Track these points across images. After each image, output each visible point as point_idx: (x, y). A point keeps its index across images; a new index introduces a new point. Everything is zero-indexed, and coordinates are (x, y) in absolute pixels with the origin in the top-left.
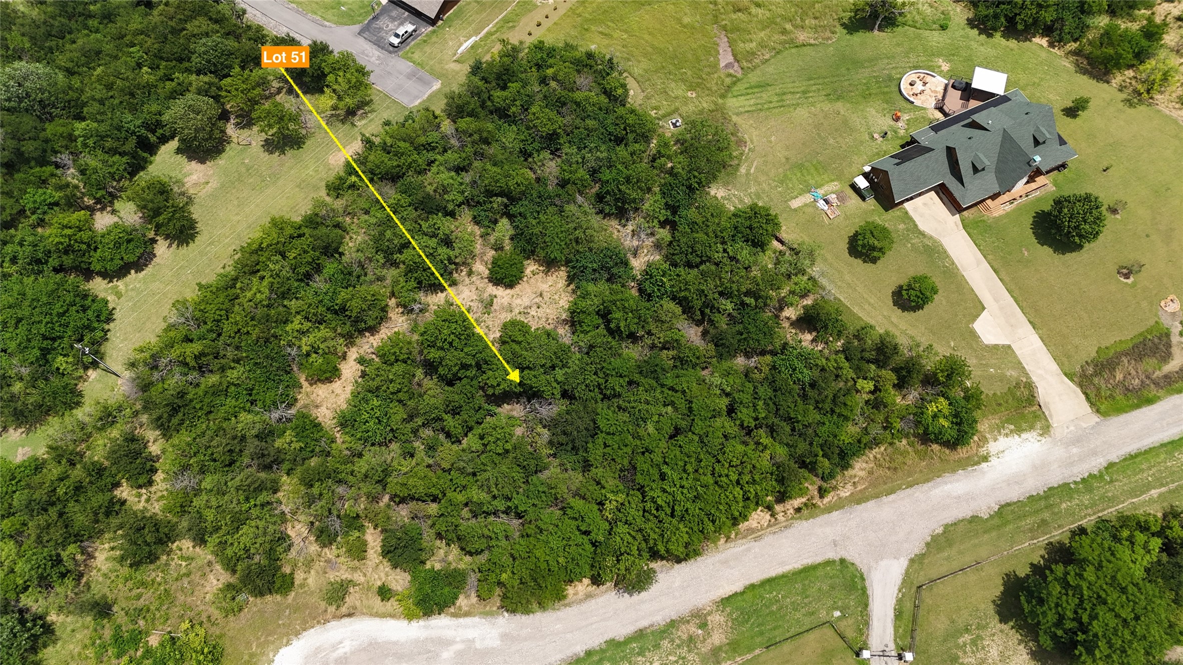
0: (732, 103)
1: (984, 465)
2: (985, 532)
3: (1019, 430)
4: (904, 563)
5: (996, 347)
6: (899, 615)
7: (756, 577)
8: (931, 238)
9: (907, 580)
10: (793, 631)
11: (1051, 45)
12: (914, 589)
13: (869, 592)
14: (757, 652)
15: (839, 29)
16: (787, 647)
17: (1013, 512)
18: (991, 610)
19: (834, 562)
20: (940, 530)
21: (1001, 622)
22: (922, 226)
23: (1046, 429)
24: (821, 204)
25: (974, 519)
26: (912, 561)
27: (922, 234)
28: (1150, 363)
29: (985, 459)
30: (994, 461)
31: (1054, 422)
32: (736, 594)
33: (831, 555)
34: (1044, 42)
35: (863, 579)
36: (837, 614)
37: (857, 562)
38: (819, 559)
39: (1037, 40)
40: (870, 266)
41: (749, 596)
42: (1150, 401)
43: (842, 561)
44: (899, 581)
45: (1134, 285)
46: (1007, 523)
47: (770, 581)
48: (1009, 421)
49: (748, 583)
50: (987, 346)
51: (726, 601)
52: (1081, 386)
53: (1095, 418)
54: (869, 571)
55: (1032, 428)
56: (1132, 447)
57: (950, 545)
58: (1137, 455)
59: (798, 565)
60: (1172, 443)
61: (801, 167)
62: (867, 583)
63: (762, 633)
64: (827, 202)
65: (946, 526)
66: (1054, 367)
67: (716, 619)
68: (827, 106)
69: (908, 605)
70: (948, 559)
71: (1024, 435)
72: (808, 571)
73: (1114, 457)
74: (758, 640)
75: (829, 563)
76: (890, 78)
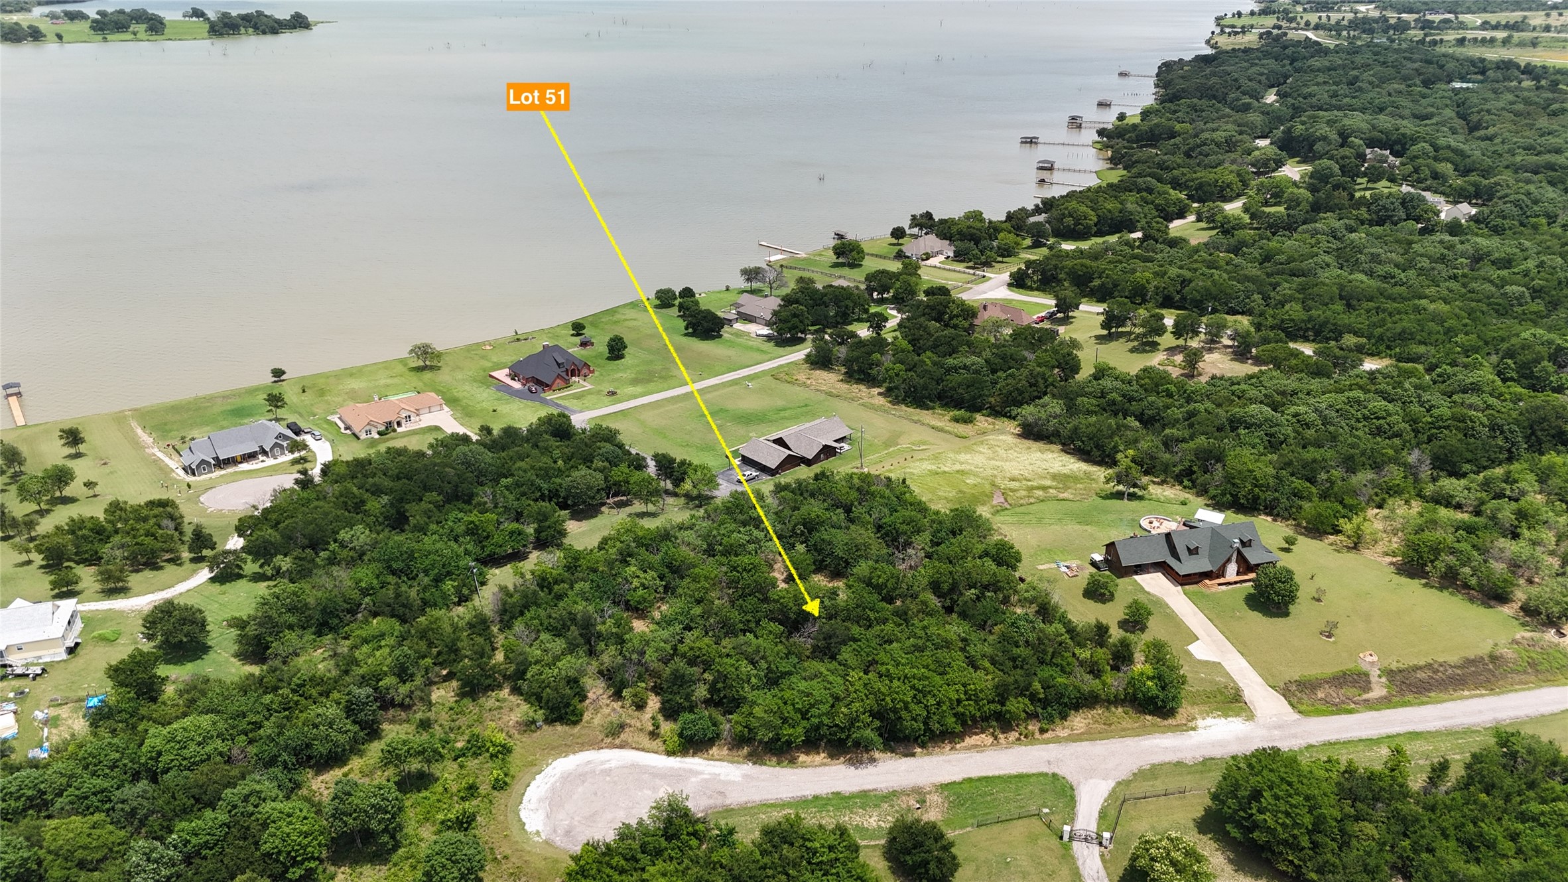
0: (998, 518)
1: (1192, 732)
2: (1189, 773)
3: (1226, 716)
4: (1112, 784)
5: (1207, 662)
6: (1103, 815)
7: (974, 774)
8: (1154, 596)
9: (1113, 794)
10: (1004, 818)
11: (1275, 520)
12: (1119, 803)
13: (1077, 798)
14: (969, 829)
15: (1095, 497)
16: (996, 828)
17: (1217, 764)
18: (1191, 825)
19: (1047, 774)
20: (1148, 767)
21: (1199, 833)
22: (1147, 589)
23: (1251, 717)
24: (1064, 569)
25: (1179, 764)
26: (1119, 783)
27: (1148, 593)
28: (1351, 691)
29: (1194, 729)
30: (1200, 731)
31: (1258, 713)
32: (954, 783)
33: (1044, 769)
34: (1269, 519)
35: (1072, 788)
36: (1046, 810)
37: (1069, 778)
38: (1034, 771)
39: (1263, 517)
40: (1099, 605)
41: (966, 786)
42: (1350, 712)
43: (1054, 775)
44: (1106, 795)
45: (1334, 643)
46: (1210, 771)
47: (986, 778)
48: (1217, 709)
49: (966, 776)
50: (1200, 661)
51: (943, 787)
52: (1284, 695)
53: (1297, 716)
54: (1079, 784)
55: (1237, 715)
56: (1333, 737)
57: (1156, 779)
58: (1335, 744)
59: (1014, 772)
60: (1371, 740)
61: (1049, 551)
62: (1076, 792)
63: (974, 816)
64: (1068, 567)
65: (1153, 766)
66: (1260, 680)
67: (935, 798)
68: (1077, 527)
69: (1113, 813)
70: (1152, 786)
71: (1230, 719)
72: (1021, 777)
73: (1313, 741)
74: (970, 821)
75: (1046, 775)
76: (1133, 520)
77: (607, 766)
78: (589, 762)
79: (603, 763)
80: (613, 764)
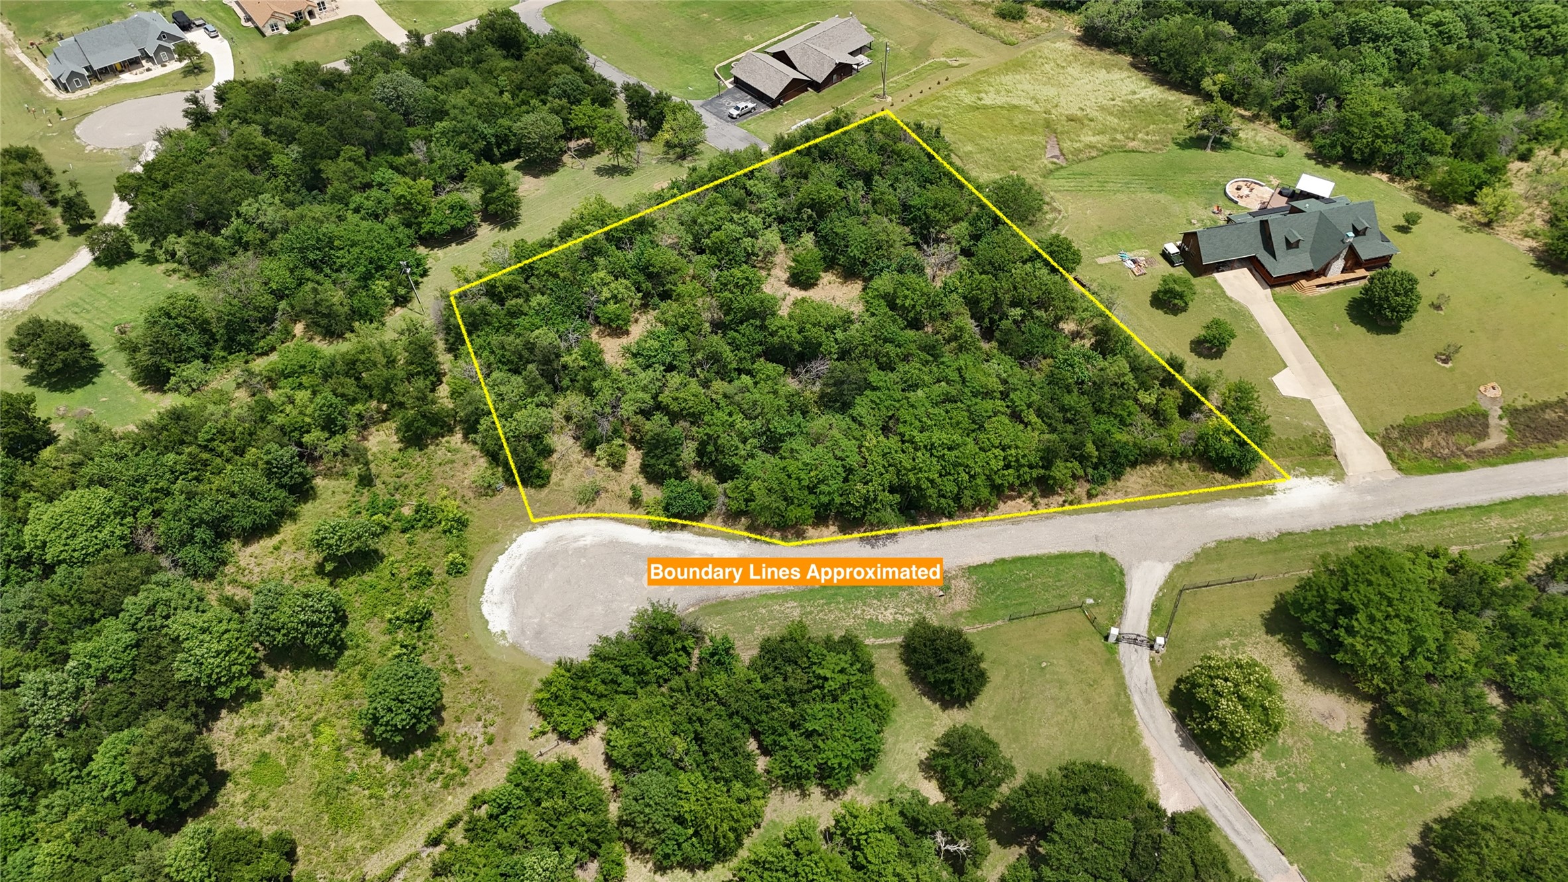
0: (1052, 182)
1: (1268, 497)
2: (1261, 553)
3: (1311, 474)
4: (1168, 567)
5: (1294, 399)
6: (1156, 609)
7: (1008, 554)
8: (1237, 303)
9: (1170, 580)
10: (1040, 609)
11: (1392, 180)
12: (1176, 591)
13: (1128, 587)
14: (999, 623)
15: (1172, 146)
16: (1030, 622)
17: (1295, 541)
18: (1258, 622)
19: (1093, 554)
20: (1213, 545)
21: (1267, 633)
22: (1229, 293)
23: (1340, 476)
24: (1129, 264)
25: (1250, 541)
26: (1177, 567)
27: (1230, 300)
28: (1462, 438)
29: (1271, 492)
30: (1279, 495)
31: (1350, 472)
32: (985, 565)
33: (1091, 547)
34: (1385, 177)
35: (1122, 573)
36: (1090, 601)
37: (1119, 558)
38: (1078, 550)
39: (1377, 175)
40: (1170, 318)
41: (998, 569)
42: (1459, 468)
43: (1102, 555)
44: (1161, 582)
45: (1452, 370)
46: (1285, 550)
47: (1022, 559)
48: (1300, 465)
49: (998, 557)
50: (1285, 397)
51: (972, 570)
52: (1383, 446)
53: (1396, 475)
54: (1130, 568)
55: (1324, 473)
56: (1435, 505)
57: (1222, 560)
58: (1438, 513)
59: (1055, 551)
60: (1480, 507)
61: (1113, 235)
62: (1127, 578)
63: (1006, 607)
64: (1134, 262)
65: (1220, 543)
66: (1356, 425)
67: (961, 584)
68: (1148, 196)
69: (1168, 606)
70: (1217, 570)
71: (1315, 479)
72: (1062, 557)
73: (1412, 510)
74: (1001, 613)
75: (1090, 555)
76: (1217, 184)
77: (581, 543)
78: (560, 538)
79: (576, 539)
80: (588, 541)
